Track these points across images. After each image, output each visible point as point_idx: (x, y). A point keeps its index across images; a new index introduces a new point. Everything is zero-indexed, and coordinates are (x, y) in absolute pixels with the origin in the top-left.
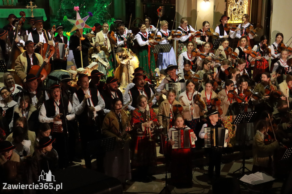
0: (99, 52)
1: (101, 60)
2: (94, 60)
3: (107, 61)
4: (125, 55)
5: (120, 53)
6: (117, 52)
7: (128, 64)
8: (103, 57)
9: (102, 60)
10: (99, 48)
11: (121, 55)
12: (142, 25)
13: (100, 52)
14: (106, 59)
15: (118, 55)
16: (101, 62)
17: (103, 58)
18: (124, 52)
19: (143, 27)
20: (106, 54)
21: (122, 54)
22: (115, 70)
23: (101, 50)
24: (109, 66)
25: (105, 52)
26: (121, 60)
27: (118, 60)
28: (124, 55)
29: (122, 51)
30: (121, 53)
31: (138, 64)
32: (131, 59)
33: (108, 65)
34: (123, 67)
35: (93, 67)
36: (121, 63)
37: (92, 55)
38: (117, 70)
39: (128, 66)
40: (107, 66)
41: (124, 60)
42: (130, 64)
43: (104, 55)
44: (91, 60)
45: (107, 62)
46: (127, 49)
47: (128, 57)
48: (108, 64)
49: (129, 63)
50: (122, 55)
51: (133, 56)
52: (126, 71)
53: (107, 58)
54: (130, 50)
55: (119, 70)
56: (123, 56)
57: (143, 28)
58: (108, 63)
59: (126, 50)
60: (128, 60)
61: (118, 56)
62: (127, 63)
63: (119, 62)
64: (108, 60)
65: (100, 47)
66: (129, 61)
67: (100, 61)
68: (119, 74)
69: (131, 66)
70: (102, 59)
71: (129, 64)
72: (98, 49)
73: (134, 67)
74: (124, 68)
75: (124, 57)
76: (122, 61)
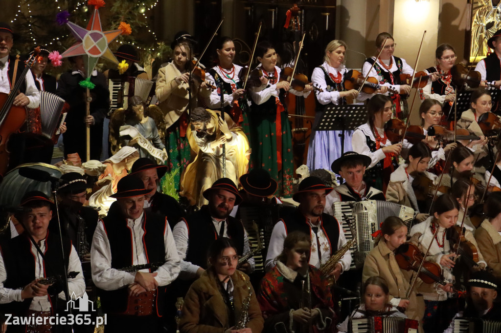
0: (141, 120)
1: (146, 142)
2: (127, 141)
3: (162, 146)
4: (214, 131)
5: (199, 122)
6: (193, 121)
7: (221, 152)
8: (151, 133)
9: (148, 142)
10: (140, 109)
11: (202, 128)
12: (266, 51)
13: (142, 122)
14: (159, 141)
15: (193, 129)
16: (146, 148)
17: (152, 137)
18: (212, 121)
19: (270, 56)
20: (159, 128)
21: (205, 127)
22: (182, 170)
23: (145, 117)
24: (166, 159)
25: (155, 122)
26: (201, 143)
27: (194, 142)
28: (211, 130)
29: (206, 117)
30: (203, 123)
31: (248, 154)
32: (229, 140)
33: (163, 158)
34: (206, 162)
35: (124, 160)
36: (200, 150)
37: (122, 127)
38: (190, 171)
39: (221, 159)
40: (161, 159)
41: (209, 144)
42: (227, 155)
43: (153, 130)
44: (118, 144)
45: (162, 149)
46: (218, 114)
47: (222, 134)
48: (164, 154)
49: (224, 151)
50: (205, 129)
51: (234, 132)
52: (213, 173)
53: (161, 139)
54: (226, 115)
55: (194, 171)
56: (208, 132)
57: (270, 59)
58: (165, 150)
59: (216, 116)
60: (222, 143)
61: (195, 132)
62: (218, 151)
63: (196, 147)
64: (163, 143)
65: (142, 107)
66: (223, 146)
67: (141, 145)
68: (193, 181)
69: (227, 159)
70: (149, 139)
71: (223, 155)
72: (138, 113)
73: (235, 162)
74: (209, 164)
75: (211, 134)
76: (205, 144)
